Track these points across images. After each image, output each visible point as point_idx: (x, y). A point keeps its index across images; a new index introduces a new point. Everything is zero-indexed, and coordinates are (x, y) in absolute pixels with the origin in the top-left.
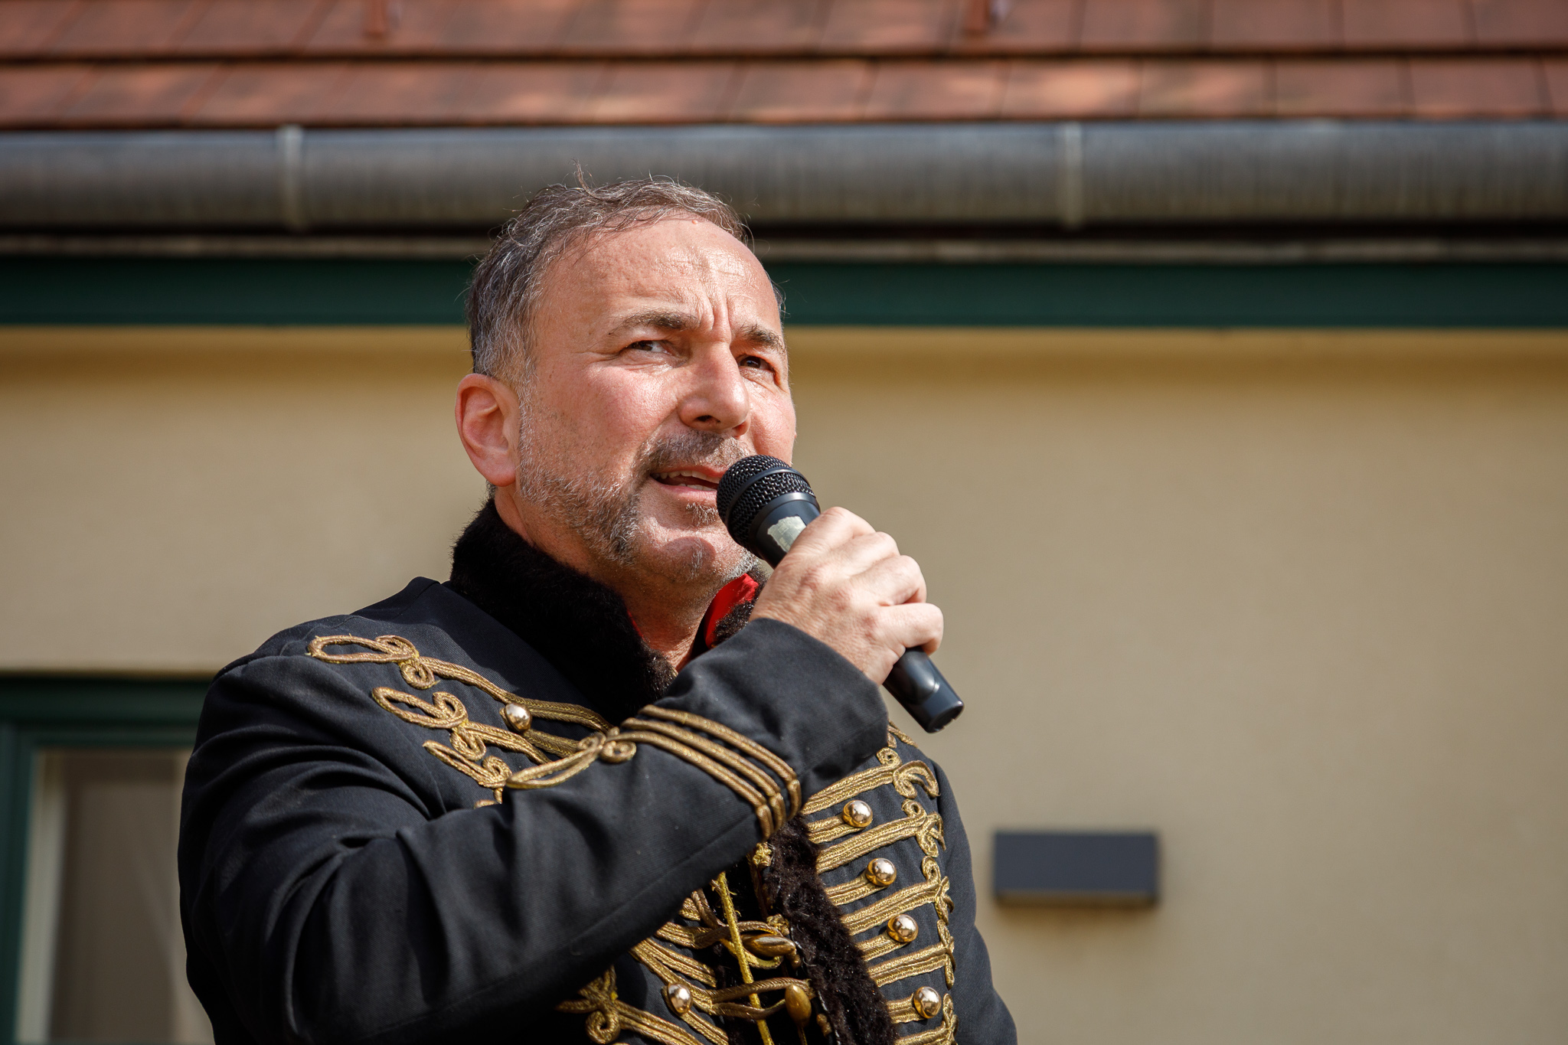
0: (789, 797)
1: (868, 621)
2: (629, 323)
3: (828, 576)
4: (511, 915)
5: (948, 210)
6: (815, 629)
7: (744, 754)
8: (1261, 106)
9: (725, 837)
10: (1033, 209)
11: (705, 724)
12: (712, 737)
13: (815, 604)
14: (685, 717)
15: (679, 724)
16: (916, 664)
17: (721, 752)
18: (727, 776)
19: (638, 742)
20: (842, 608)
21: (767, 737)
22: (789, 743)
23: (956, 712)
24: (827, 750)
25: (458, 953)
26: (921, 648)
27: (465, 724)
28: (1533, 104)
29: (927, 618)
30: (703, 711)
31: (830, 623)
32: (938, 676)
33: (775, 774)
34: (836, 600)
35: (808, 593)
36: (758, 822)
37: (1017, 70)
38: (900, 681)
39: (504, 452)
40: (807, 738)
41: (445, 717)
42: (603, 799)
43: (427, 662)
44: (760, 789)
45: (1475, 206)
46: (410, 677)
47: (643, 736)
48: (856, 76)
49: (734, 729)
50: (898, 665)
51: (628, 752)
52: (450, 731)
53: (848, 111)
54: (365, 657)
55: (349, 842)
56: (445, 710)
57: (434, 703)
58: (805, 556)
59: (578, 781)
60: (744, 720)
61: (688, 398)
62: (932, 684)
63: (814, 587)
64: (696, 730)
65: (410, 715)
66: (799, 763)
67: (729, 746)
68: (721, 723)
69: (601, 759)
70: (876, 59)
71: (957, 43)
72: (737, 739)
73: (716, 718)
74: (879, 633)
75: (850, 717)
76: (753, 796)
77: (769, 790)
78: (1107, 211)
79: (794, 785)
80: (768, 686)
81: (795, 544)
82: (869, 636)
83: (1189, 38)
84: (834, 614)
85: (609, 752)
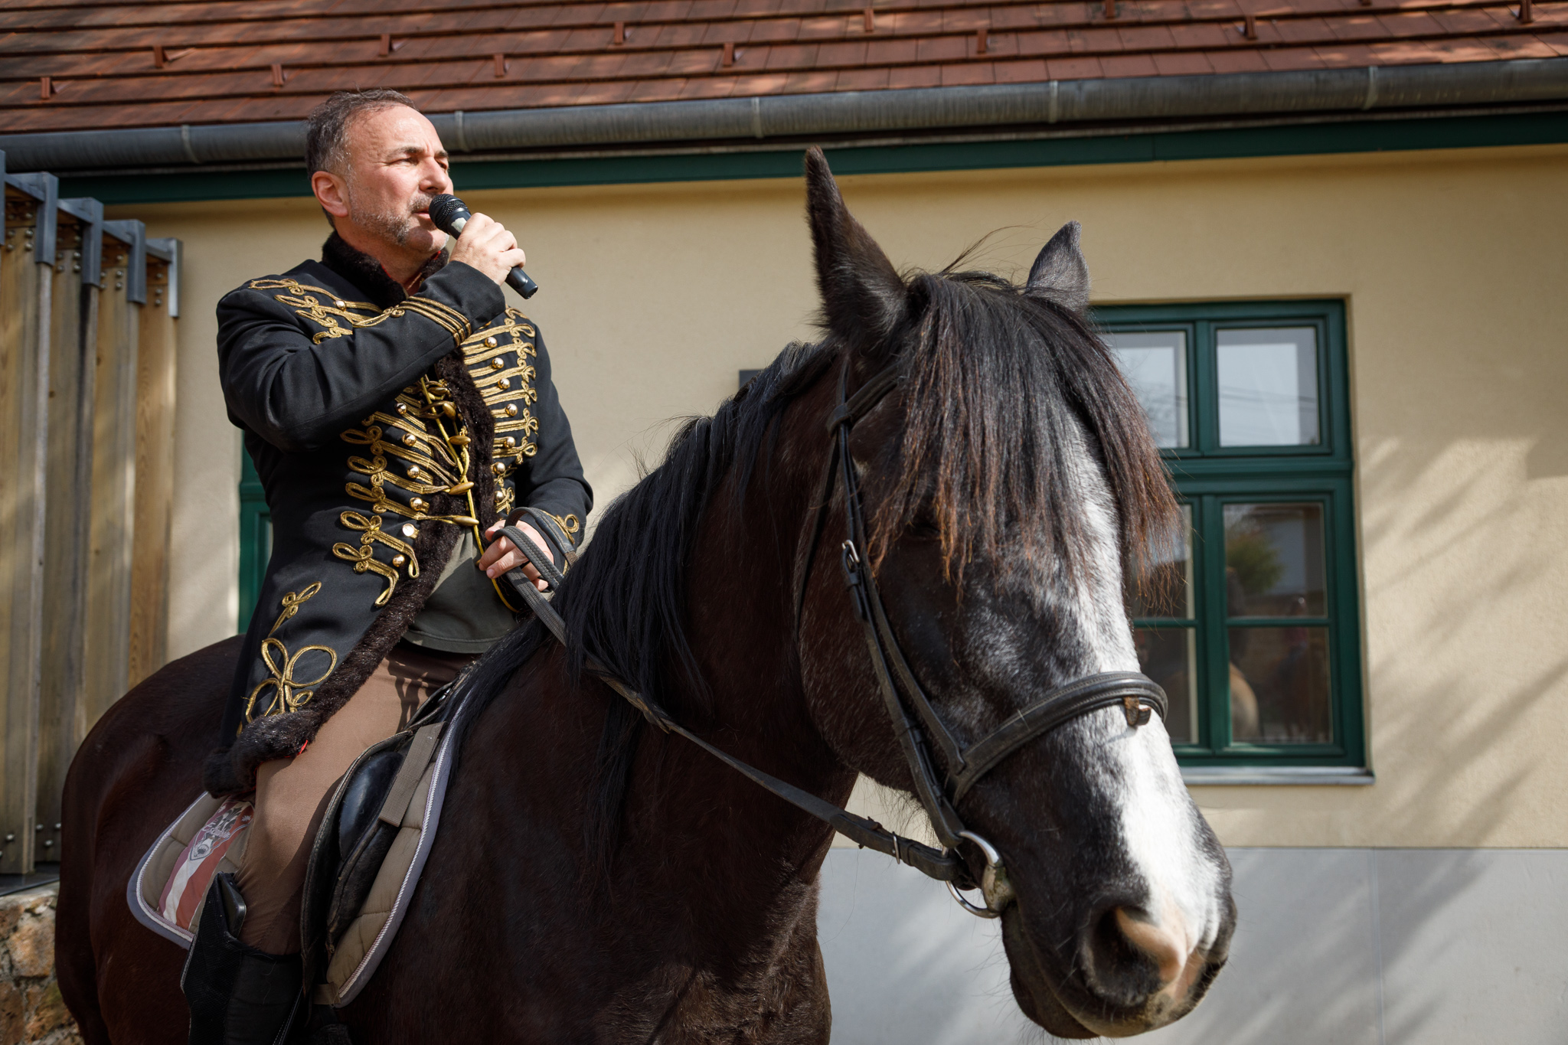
0: (466, 329)
1: (495, 260)
2: (395, 152)
3: (478, 242)
4: (356, 375)
5: (712, 133)
6: (475, 265)
7: (448, 313)
8: (832, 88)
9: (441, 345)
10: (744, 132)
11: (432, 302)
12: (435, 307)
13: (475, 254)
14: (424, 300)
15: (422, 302)
16: (516, 272)
17: (439, 313)
18: (441, 321)
19: (405, 310)
20: (484, 255)
21: (457, 306)
22: (465, 308)
23: (536, 290)
24: (481, 311)
25: (335, 391)
26: (519, 266)
27: (317, 306)
28: (936, 82)
29: (518, 255)
30: (431, 297)
31: (480, 261)
32: (526, 277)
33: (460, 321)
34: (481, 252)
35: (471, 249)
36: (454, 339)
37: (741, 78)
38: (512, 280)
39: (341, 204)
40: (472, 306)
41: (307, 304)
42: (392, 331)
43: (301, 286)
44: (454, 326)
45: (911, 123)
46: (293, 292)
47: (408, 307)
48: (680, 84)
49: (444, 304)
50: (509, 276)
51: (401, 313)
52: (310, 309)
53: (674, 97)
54: (273, 286)
55: (290, 351)
56: (308, 302)
57: (304, 300)
58: (466, 236)
59: (382, 324)
60: (448, 300)
61: (423, 180)
62: (524, 280)
63: (473, 247)
64: (429, 305)
65: (292, 304)
66: (470, 316)
67: (442, 310)
68: (438, 301)
69: (391, 316)
70: (688, 77)
71: (720, 69)
72: (445, 308)
73: (436, 300)
74: (500, 263)
75: (489, 298)
76: (452, 330)
77: (458, 327)
78: (772, 132)
79: (468, 325)
80: (456, 287)
81: (463, 230)
82: (496, 265)
83: (811, 64)
84: (481, 257)
85: (394, 313)
